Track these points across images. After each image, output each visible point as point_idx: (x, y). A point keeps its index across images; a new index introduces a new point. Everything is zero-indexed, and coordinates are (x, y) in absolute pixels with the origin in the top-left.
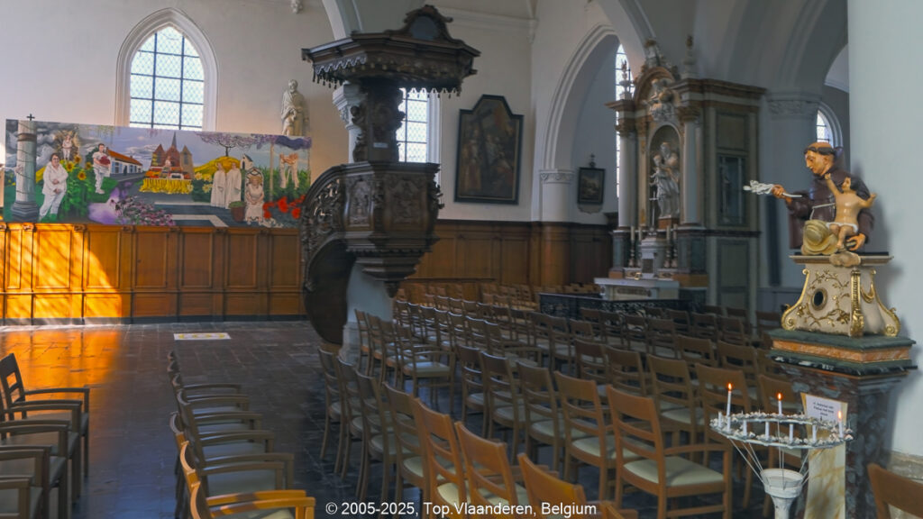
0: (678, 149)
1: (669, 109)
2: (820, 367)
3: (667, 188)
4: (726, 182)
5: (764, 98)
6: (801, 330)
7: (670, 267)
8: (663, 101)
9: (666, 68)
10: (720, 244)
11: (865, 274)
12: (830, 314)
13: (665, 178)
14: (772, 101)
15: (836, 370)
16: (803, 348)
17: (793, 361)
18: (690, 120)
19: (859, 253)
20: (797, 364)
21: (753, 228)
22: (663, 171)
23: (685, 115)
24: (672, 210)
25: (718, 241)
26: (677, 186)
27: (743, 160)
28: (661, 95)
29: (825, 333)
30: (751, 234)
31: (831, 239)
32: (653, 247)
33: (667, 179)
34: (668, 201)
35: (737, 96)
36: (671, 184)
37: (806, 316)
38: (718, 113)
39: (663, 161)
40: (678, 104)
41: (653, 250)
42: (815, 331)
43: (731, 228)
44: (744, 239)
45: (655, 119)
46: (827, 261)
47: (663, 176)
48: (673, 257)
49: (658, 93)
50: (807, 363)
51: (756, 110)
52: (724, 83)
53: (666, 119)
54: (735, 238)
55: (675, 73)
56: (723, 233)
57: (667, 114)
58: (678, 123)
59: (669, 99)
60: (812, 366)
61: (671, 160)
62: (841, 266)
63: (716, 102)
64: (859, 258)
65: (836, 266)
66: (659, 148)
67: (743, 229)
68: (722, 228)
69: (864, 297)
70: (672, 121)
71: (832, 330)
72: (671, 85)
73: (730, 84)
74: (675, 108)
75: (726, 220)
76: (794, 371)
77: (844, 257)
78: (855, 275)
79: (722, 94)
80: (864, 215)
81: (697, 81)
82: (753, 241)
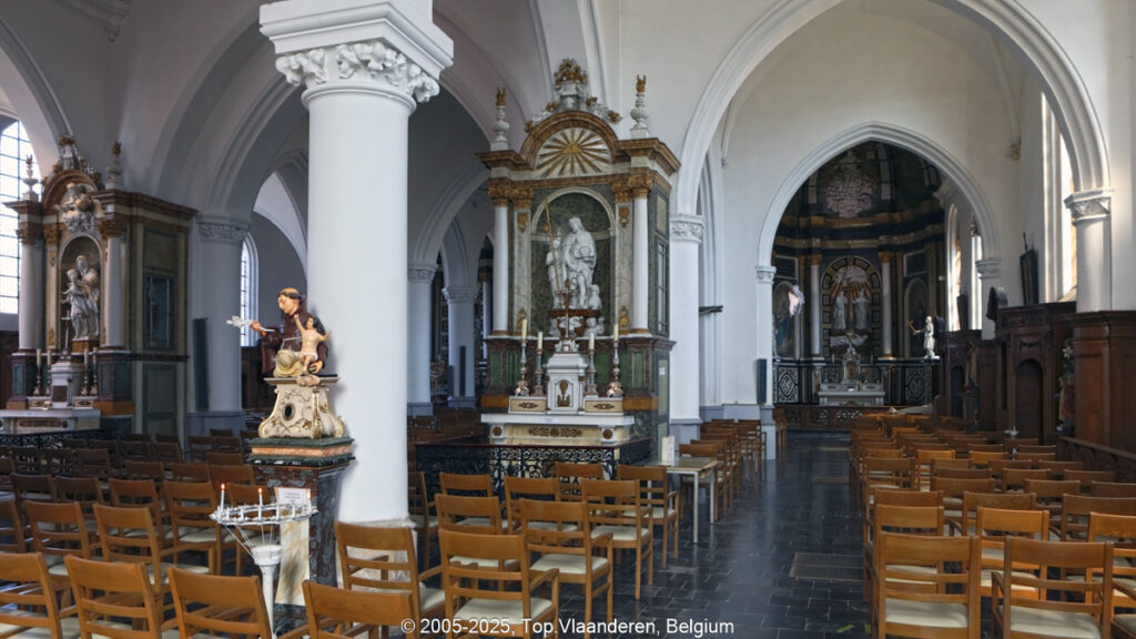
0: (98, 264)
1: (89, 220)
2: (290, 464)
3: (84, 307)
4: (152, 303)
5: (194, 219)
6: (275, 437)
7: (88, 394)
8: (80, 208)
9: (87, 173)
10: (145, 368)
11: (322, 391)
12: (297, 423)
13: (82, 296)
14: (203, 223)
15: (304, 464)
16: (277, 451)
17: (268, 462)
18: (114, 234)
19: (319, 375)
20: (272, 464)
21: (181, 353)
22: (79, 288)
23: (108, 229)
24: (89, 332)
25: (144, 365)
26: (95, 305)
27: (172, 282)
28: (78, 202)
29: (293, 438)
30: (179, 359)
31: (298, 365)
32: (67, 372)
33: (84, 296)
34: (85, 321)
35: (167, 214)
36: (88, 302)
37: (278, 425)
38: (146, 231)
39: (80, 277)
40: (99, 214)
41: (66, 375)
42: (286, 437)
43: (159, 353)
44: (172, 363)
45: (70, 228)
46: (294, 382)
47: (79, 293)
48: (91, 384)
49: (75, 200)
50: (281, 462)
51: (187, 231)
52: (154, 199)
53: (84, 230)
54: (162, 363)
55: (98, 180)
56: (150, 357)
57: (86, 225)
58: (99, 237)
59: (88, 208)
60: (284, 464)
61: (90, 276)
62: (305, 386)
63: (144, 218)
64: (318, 380)
65: (301, 386)
66: (74, 261)
67: (170, 353)
68: (147, 352)
69: (321, 408)
70: (92, 233)
71: (299, 435)
72: (93, 194)
73: (161, 201)
74: (96, 219)
75: (152, 344)
76: (269, 470)
77: (307, 379)
78: (315, 392)
79: (150, 210)
80: (321, 347)
81: (124, 193)
82: (181, 365)
